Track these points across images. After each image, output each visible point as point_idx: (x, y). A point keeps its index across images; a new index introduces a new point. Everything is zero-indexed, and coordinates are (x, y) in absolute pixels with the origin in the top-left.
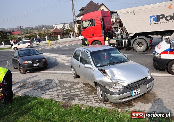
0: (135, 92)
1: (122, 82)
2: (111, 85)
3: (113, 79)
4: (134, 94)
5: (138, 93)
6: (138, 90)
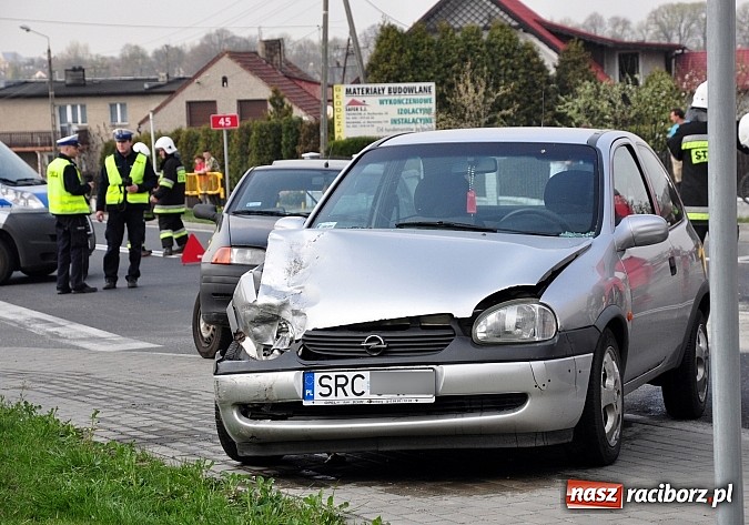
1: (296, 313)
2: (257, 330)
3: (270, 291)
4: (317, 396)
5: (351, 399)
6: (350, 375)
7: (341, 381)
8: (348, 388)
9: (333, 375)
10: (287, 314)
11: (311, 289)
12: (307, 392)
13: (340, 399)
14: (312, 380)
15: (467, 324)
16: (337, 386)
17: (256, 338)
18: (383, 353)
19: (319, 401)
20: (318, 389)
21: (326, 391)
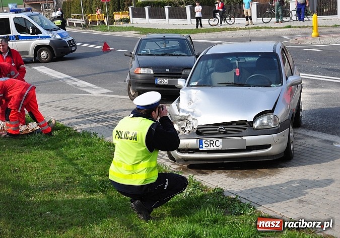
0: (206, 142)
1: (193, 119)
2: (179, 123)
3: (183, 111)
4: (204, 147)
5: (215, 148)
6: (215, 140)
7: (212, 142)
8: (214, 144)
9: (209, 140)
10: (190, 119)
11: (197, 111)
12: (201, 146)
13: (212, 148)
14: (202, 142)
15: (251, 123)
16: (210, 144)
17: (179, 125)
18: (225, 133)
19: (205, 149)
20: (204, 145)
21: (207, 145)
